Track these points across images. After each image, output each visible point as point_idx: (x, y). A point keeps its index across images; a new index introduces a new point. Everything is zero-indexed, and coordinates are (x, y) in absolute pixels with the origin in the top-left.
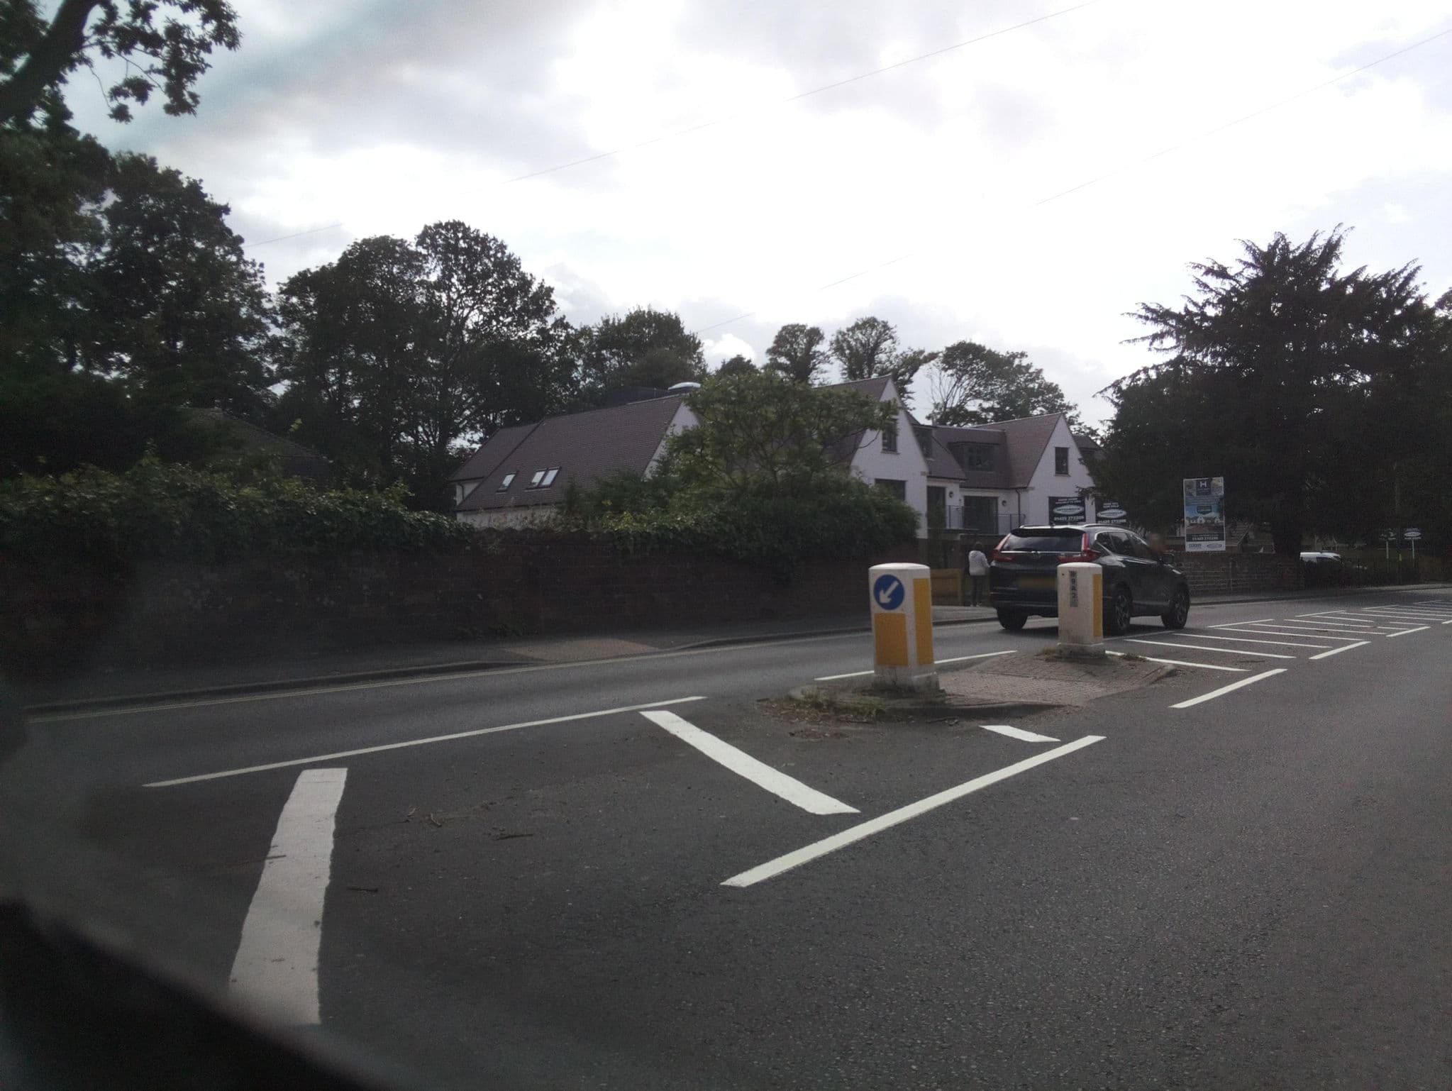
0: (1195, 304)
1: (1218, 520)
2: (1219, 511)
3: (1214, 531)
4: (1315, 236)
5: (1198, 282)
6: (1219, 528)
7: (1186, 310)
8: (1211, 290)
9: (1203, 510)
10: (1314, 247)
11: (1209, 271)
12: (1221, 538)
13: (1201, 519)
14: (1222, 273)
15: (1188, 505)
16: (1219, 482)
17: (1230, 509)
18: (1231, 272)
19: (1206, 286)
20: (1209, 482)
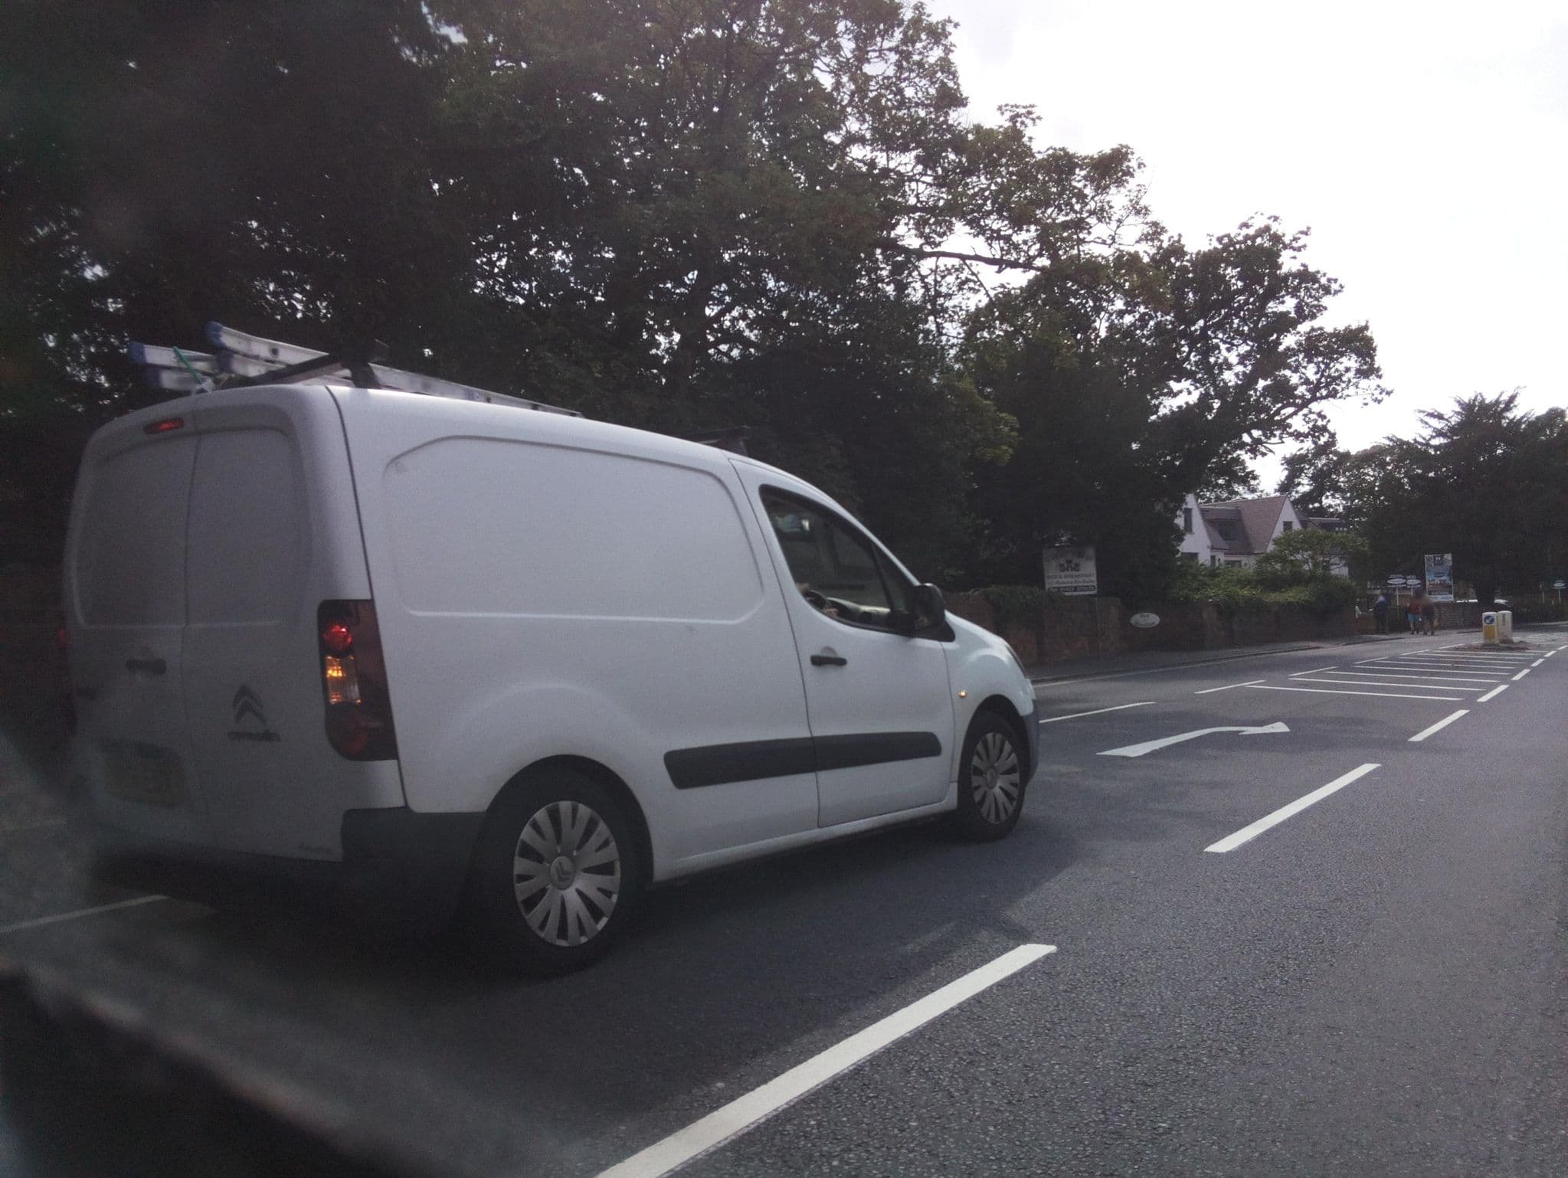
0: (1424, 439)
1: (1448, 581)
2: (1449, 575)
3: (1445, 588)
4: (1502, 393)
5: (1422, 421)
6: (1450, 586)
7: (1415, 440)
8: (1430, 426)
9: (1438, 575)
10: (1501, 399)
11: (1431, 415)
12: (1450, 593)
13: (1437, 581)
14: (1440, 417)
15: (1428, 571)
16: (1448, 557)
17: (1456, 573)
18: (1446, 417)
19: (1426, 423)
20: (1442, 557)
